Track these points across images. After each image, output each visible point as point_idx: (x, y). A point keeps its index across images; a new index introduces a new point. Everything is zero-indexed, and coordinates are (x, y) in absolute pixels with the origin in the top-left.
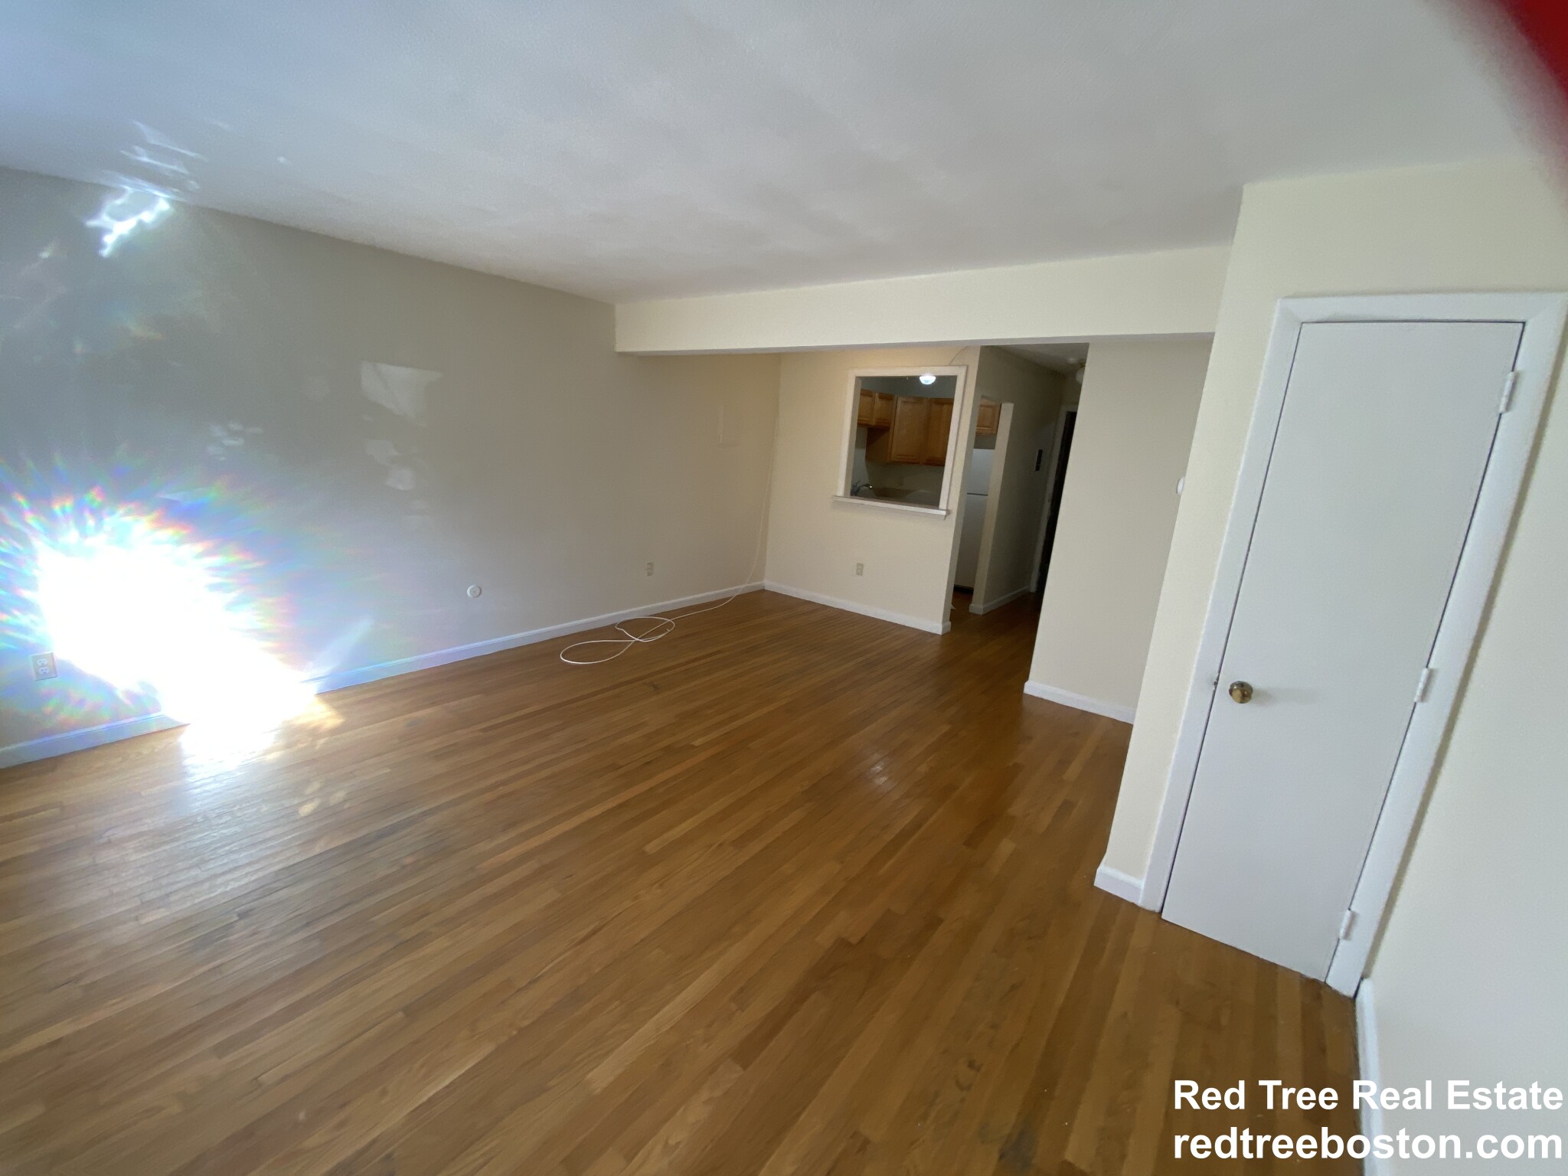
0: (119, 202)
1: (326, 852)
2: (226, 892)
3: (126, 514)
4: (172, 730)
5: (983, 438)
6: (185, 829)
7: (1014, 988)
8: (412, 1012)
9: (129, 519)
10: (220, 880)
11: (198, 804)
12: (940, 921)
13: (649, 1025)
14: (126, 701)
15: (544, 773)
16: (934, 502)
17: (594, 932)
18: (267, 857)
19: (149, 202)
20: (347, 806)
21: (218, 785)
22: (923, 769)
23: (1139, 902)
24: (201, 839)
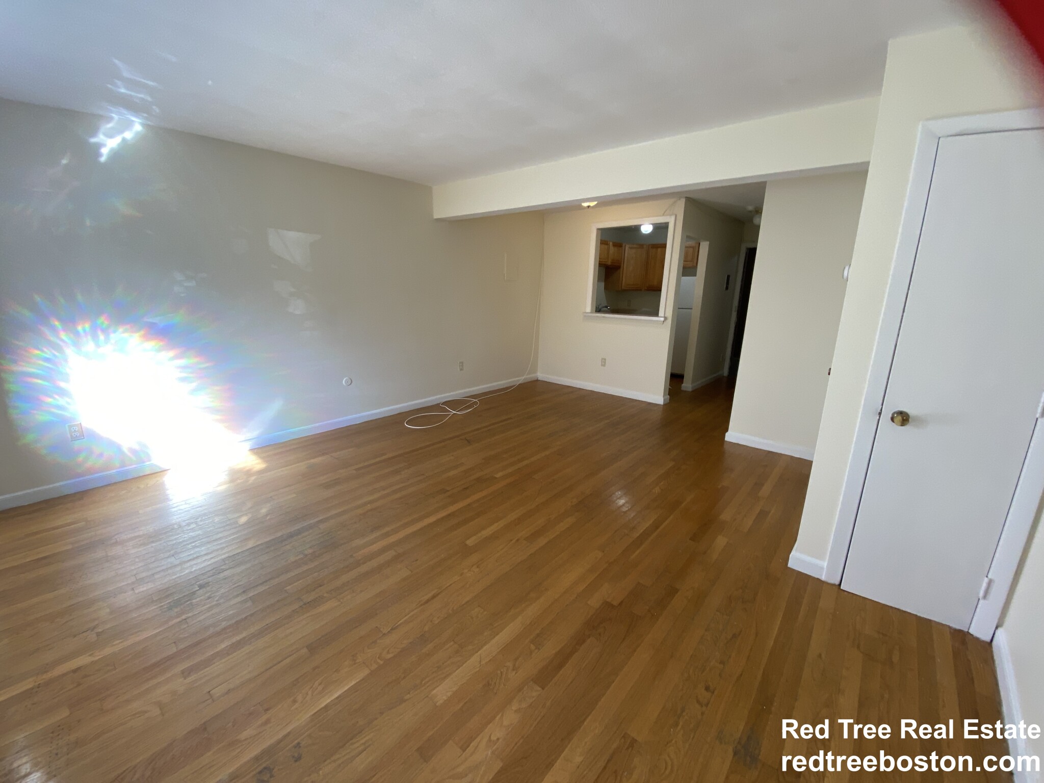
0: (110, 125)
1: (254, 547)
2: (191, 572)
3: (123, 332)
4: (160, 472)
5: (688, 269)
6: (165, 533)
7: (734, 636)
8: (313, 648)
9: (126, 335)
10: (188, 564)
11: (175, 517)
12: (677, 591)
13: (475, 659)
14: (129, 454)
15: (398, 495)
16: (656, 313)
17: (434, 597)
18: (217, 550)
19: (128, 125)
20: (268, 518)
21: (187, 506)
22: (657, 490)
23: (823, 578)
24: (176, 539)
